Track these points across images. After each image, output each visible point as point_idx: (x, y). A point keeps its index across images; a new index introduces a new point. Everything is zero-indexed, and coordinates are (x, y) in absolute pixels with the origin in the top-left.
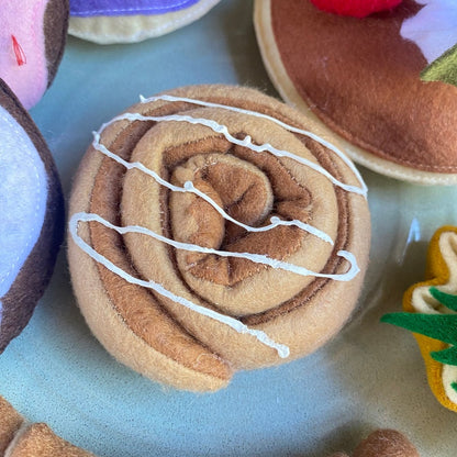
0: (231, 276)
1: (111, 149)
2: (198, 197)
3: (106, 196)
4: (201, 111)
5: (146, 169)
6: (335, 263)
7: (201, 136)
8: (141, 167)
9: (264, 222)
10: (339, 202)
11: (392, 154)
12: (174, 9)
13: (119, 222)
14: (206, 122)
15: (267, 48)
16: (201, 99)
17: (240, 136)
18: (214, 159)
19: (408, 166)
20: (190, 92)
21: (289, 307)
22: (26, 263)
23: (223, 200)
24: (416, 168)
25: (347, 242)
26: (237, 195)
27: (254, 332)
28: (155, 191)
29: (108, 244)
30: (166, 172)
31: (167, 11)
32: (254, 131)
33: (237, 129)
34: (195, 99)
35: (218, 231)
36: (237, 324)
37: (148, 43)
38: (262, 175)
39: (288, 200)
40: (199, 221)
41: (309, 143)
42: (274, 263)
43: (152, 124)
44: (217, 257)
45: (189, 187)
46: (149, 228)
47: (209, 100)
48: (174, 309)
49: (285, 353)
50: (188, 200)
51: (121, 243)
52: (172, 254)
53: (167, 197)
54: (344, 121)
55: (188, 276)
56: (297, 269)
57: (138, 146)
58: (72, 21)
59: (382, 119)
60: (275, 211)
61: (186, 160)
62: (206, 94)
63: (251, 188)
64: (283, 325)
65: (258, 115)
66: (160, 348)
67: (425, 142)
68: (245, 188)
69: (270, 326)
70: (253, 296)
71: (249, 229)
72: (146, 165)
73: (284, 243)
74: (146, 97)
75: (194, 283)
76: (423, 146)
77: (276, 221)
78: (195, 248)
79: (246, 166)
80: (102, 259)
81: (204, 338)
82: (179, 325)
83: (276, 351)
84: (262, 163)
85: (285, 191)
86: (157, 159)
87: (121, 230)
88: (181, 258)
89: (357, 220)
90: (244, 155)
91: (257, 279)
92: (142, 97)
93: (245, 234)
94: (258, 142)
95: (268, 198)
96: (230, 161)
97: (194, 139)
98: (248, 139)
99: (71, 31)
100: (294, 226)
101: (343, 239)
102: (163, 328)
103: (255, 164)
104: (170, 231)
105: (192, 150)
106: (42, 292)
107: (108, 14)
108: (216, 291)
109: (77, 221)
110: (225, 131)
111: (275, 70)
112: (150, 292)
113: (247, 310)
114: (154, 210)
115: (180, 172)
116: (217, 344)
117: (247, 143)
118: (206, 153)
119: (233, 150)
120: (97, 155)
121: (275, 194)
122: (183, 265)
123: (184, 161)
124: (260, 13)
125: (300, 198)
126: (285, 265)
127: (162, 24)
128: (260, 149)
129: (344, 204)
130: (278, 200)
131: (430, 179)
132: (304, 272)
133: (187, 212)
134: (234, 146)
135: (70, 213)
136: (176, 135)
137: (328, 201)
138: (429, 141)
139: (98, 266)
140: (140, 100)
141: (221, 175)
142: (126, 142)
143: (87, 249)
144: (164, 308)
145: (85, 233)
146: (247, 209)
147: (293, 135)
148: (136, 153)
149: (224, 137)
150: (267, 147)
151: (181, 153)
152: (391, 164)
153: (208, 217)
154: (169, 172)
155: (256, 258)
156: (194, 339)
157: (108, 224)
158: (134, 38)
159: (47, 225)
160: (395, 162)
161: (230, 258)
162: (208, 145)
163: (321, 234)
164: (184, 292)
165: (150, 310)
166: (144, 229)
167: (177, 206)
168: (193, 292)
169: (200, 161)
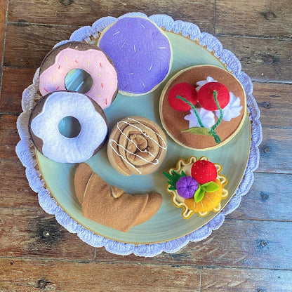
0: (135, 159)
1: (120, 128)
2: (133, 143)
3: (117, 137)
4: (138, 125)
5: (125, 135)
6: (154, 161)
9: (144, 150)
13: (118, 143)
14: (138, 129)
16: (139, 122)
18: (138, 136)
21: (144, 166)
23: (137, 144)
26: (140, 144)
27: (136, 168)
28: (126, 140)
29: (116, 147)
32: (147, 133)
33: (144, 131)
35: (135, 150)
36: (134, 166)
38: (146, 141)
39: (149, 148)
40: (132, 147)
41: (157, 136)
42: (143, 159)
43: (128, 125)
44: (133, 155)
45: (132, 140)
47: (141, 122)
48: (124, 161)
49: (141, 173)
50: (131, 143)
51: (118, 147)
53: (128, 141)
55: (127, 156)
56: (146, 161)
57: (125, 129)
60: (147, 149)
63: (143, 143)
64: (142, 169)
66: (120, 167)
69: (139, 168)
70: (137, 163)
71: (141, 151)
73: (146, 155)
75: (128, 158)
77: (146, 151)
78: (130, 152)
79: (143, 138)
80: (114, 149)
81: (128, 167)
82: (124, 164)
83: (139, 173)
84: (147, 139)
85: (150, 145)
86: (127, 134)
87: (118, 145)
88: (127, 153)
89: (162, 154)
90: (144, 136)
91: (139, 160)
92: (128, 118)
93: (139, 151)
94: (147, 135)
95: (146, 146)
96: (141, 137)
97: (136, 131)
100: (148, 153)
101: (157, 157)
102: (121, 164)
104: (126, 148)
105: (134, 133)
107: (126, 92)
108: (132, 161)
109: (111, 140)
112: (121, 157)
113: (136, 165)
114: (125, 143)
115: (131, 137)
116: (129, 169)
117: (145, 134)
120: (117, 128)
121: (148, 145)
123: (132, 135)
125: (151, 148)
129: (160, 151)
133: (130, 145)
134: (142, 134)
135: (110, 138)
136: (132, 129)
137: (157, 149)
141: (138, 139)
142: (123, 128)
143: (112, 147)
144: (122, 161)
145: (112, 143)
146: (141, 147)
148: (124, 131)
149: (141, 132)
150: (149, 136)
151: (132, 133)
153: (134, 147)
154: (130, 136)
155: (140, 157)
156: (126, 167)
157: (116, 143)
159: (105, 139)
161: (135, 155)
162: (138, 133)
163: (153, 156)
164: (126, 159)
165: (120, 160)
166: (122, 146)
167: (129, 143)
168: (128, 160)
169: (135, 136)
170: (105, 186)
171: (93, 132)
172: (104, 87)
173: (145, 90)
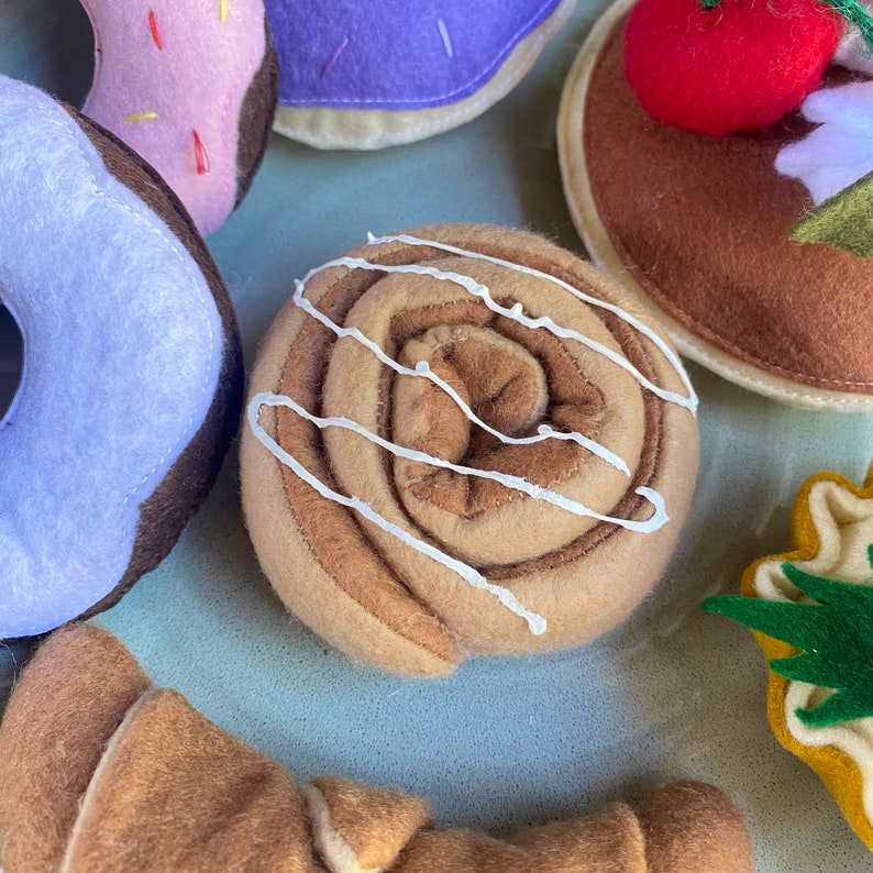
0: (469, 503)
1: (318, 307)
2: (434, 385)
3: (304, 372)
4: (454, 262)
5: (365, 339)
6: (630, 504)
7: (449, 297)
8: (358, 335)
9: (531, 431)
10: (648, 416)
11: (754, 354)
12: (433, 105)
13: (318, 410)
14: (459, 279)
15: (572, 172)
16: (456, 244)
17: (507, 303)
18: (464, 334)
19: (779, 375)
20: (442, 233)
21: (552, 560)
22: (181, 458)
23: (471, 395)
24: (791, 378)
25: (654, 475)
26: (493, 388)
27: (495, 589)
28: (374, 372)
29: (300, 440)
30: (392, 346)
31: (424, 105)
32: (528, 298)
33: (503, 292)
34: (448, 244)
35: (460, 438)
36: (472, 575)
37: (391, 151)
38: (534, 363)
39: (569, 403)
40: (431, 419)
41: (611, 322)
42: (535, 491)
43: (382, 274)
44: (453, 473)
45: (423, 369)
46: (359, 422)
47: (468, 247)
48: (383, 542)
49: (539, 627)
50: (419, 388)
51: (318, 441)
52: (389, 462)
53: (391, 381)
54: (680, 295)
55: (408, 497)
57: (358, 305)
58: (282, 111)
59: (741, 296)
60: (547, 419)
61: (424, 331)
62: (466, 238)
63: (515, 379)
64: (541, 585)
65: (537, 273)
66: (357, 595)
67: (807, 339)
68: (506, 378)
69: (520, 584)
70: (499, 536)
71: (504, 439)
72: (365, 333)
73: (556, 464)
74: (376, 236)
75: (415, 506)
77: (546, 432)
78: (422, 457)
79: (510, 347)
80: (289, 460)
81: (421, 588)
82: (388, 566)
83: (526, 624)
84: (535, 345)
85: (566, 389)
86: (381, 327)
87: (320, 423)
88: (399, 470)
89: (674, 445)
90: (509, 331)
91: (507, 512)
92: (370, 235)
93: (497, 446)
94: (533, 312)
95: (540, 399)
96: (488, 338)
97: (438, 301)
98: (518, 308)
99: (277, 127)
100: (572, 442)
101: (647, 468)
102: (363, 567)
103: (525, 346)
104: (389, 430)
105: (433, 317)
106: (196, 508)
107: (333, 105)
108: (444, 521)
109: (261, 403)
110: (484, 293)
111: (581, 209)
112: (351, 514)
113: (489, 557)
114: (370, 398)
115: (413, 347)
116: (439, 600)
117: (516, 313)
118: (453, 324)
119: (495, 322)
120: (297, 314)
121: (551, 393)
122: (401, 480)
123: (420, 333)
124: (567, 119)
125: (587, 402)
126: (550, 496)
127: (415, 125)
128: (534, 324)
129: (657, 419)
130: (554, 401)
131: (815, 399)
132: (578, 509)
133: (415, 405)
134: (496, 316)
135: (251, 392)
136: (413, 294)
137: (628, 409)
138: (814, 338)
139: (282, 469)
140: (367, 240)
141: (471, 356)
142: (340, 299)
143: (270, 444)
144: (369, 541)
145: (269, 422)
146: (505, 410)
147: (588, 308)
148: (353, 316)
149: (482, 302)
150: (545, 322)
151: (417, 321)
152: (751, 369)
153: (446, 415)
155: (510, 481)
157: (302, 412)
158: (369, 143)
159: (216, 407)
160: (757, 366)
161: (470, 477)
162: (459, 312)
163: (614, 458)
164: (400, 518)
166: (352, 424)
167: (403, 396)
168: (412, 521)
169: (445, 335)
170: (255, 783)
171: (103, 352)
172: (168, 40)
173: (456, 79)
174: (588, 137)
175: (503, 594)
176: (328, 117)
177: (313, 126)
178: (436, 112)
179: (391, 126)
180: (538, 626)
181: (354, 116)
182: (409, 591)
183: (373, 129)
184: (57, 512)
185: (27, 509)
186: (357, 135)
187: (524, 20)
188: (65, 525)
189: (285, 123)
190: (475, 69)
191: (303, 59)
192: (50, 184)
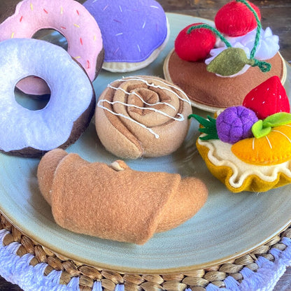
0: (143, 113)
1: (112, 86)
2: (136, 96)
5: (122, 90)
6: (177, 117)
7: (139, 83)
13: (112, 101)
17: (151, 83)
18: (142, 89)
23: (144, 99)
25: (182, 112)
26: (148, 98)
27: (148, 129)
28: (124, 94)
29: (108, 106)
38: (156, 94)
39: (164, 100)
40: (135, 101)
41: (172, 88)
42: (156, 110)
44: (140, 109)
45: (134, 93)
46: (121, 102)
48: (125, 120)
50: (133, 96)
51: (112, 107)
52: (126, 107)
53: (127, 96)
56: (164, 114)
57: (121, 85)
59: (201, 91)
63: (153, 96)
68: (151, 96)
72: (122, 88)
75: (131, 113)
76: (215, 98)
78: (133, 106)
79: (151, 92)
80: (106, 109)
82: (126, 126)
83: (155, 136)
84: (157, 91)
85: (163, 97)
86: (125, 88)
87: (112, 103)
88: (129, 110)
89: (186, 108)
90: (151, 89)
91: (150, 114)
94: (156, 85)
95: (158, 100)
96: (147, 90)
97: (137, 84)
99: (103, 67)
100: (164, 104)
103: (155, 91)
104: (126, 102)
105: (136, 87)
108: (137, 116)
109: (100, 102)
110: (146, 82)
112: (118, 117)
114: (123, 98)
115: (132, 91)
117: (152, 85)
118: (140, 87)
119: (149, 87)
120: (108, 88)
121: (160, 99)
123: (133, 89)
125: (167, 99)
126: (159, 111)
128: (156, 87)
129: (182, 104)
130: (161, 101)
133: (132, 98)
136: (132, 83)
137: (176, 100)
141: (144, 92)
142: (117, 85)
143: (102, 107)
144: (123, 122)
145: (102, 104)
146: (151, 101)
147: (168, 86)
149: (146, 84)
150: (159, 86)
151: (133, 87)
154: (129, 90)
155: (151, 109)
157: (108, 102)
166: (119, 102)
168: (131, 117)
169: (138, 89)
171: (69, 91)
172: (84, 43)
173: (141, 57)
174: (169, 67)
175: (150, 130)
176: (114, 64)
177: (111, 67)
178: (137, 64)
179: (128, 67)
180: (157, 137)
181: (120, 64)
182: (130, 131)
183: (124, 67)
184: (56, 121)
185: (50, 120)
186: (120, 69)
187: (156, 46)
188: (58, 124)
189: (105, 66)
190: (145, 55)
191: (110, 52)
192: (61, 60)
